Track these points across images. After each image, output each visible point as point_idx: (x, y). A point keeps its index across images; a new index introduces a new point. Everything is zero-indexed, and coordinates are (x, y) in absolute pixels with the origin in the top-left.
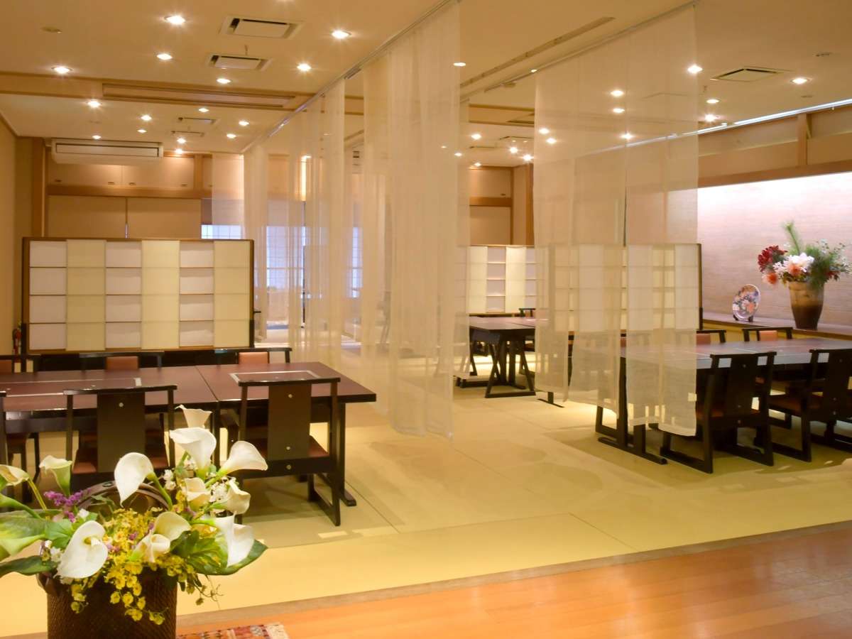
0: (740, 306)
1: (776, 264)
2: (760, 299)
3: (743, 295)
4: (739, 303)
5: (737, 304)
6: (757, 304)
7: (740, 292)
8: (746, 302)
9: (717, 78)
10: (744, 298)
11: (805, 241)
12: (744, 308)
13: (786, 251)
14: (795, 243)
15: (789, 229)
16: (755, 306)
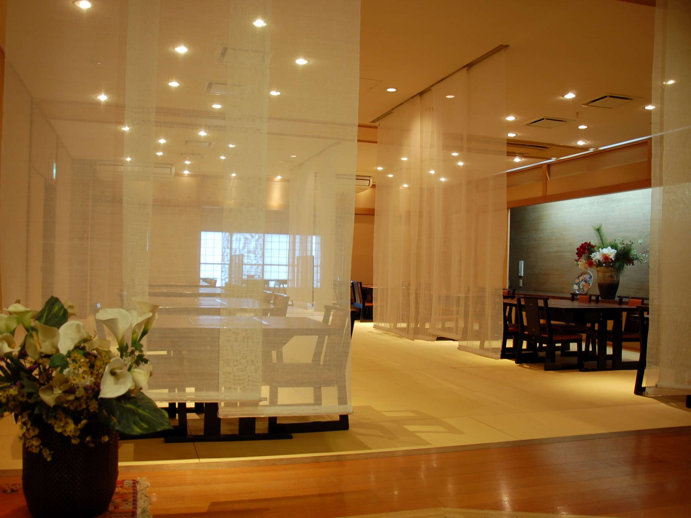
0: (579, 286)
1: (593, 254)
2: (592, 281)
3: (581, 278)
4: (578, 284)
5: (576, 284)
6: (591, 284)
7: (579, 276)
8: (584, 283)
9: (587, 104)
10: (582, 280)
11: (609, 239)
12: (581, 287)
13: (596, 246)
14: (602, 240)
15: (598, 230)
16: (589, 286)
